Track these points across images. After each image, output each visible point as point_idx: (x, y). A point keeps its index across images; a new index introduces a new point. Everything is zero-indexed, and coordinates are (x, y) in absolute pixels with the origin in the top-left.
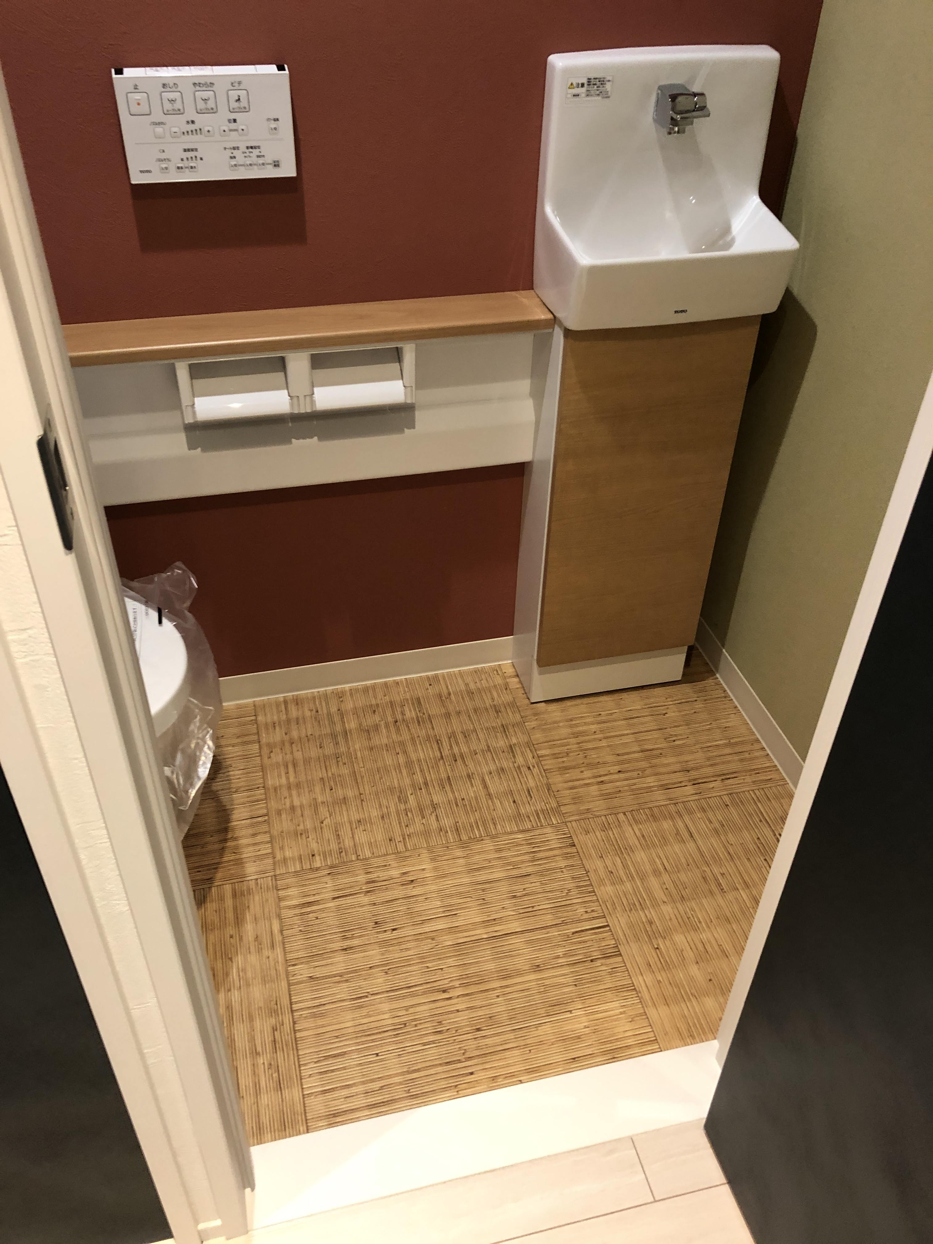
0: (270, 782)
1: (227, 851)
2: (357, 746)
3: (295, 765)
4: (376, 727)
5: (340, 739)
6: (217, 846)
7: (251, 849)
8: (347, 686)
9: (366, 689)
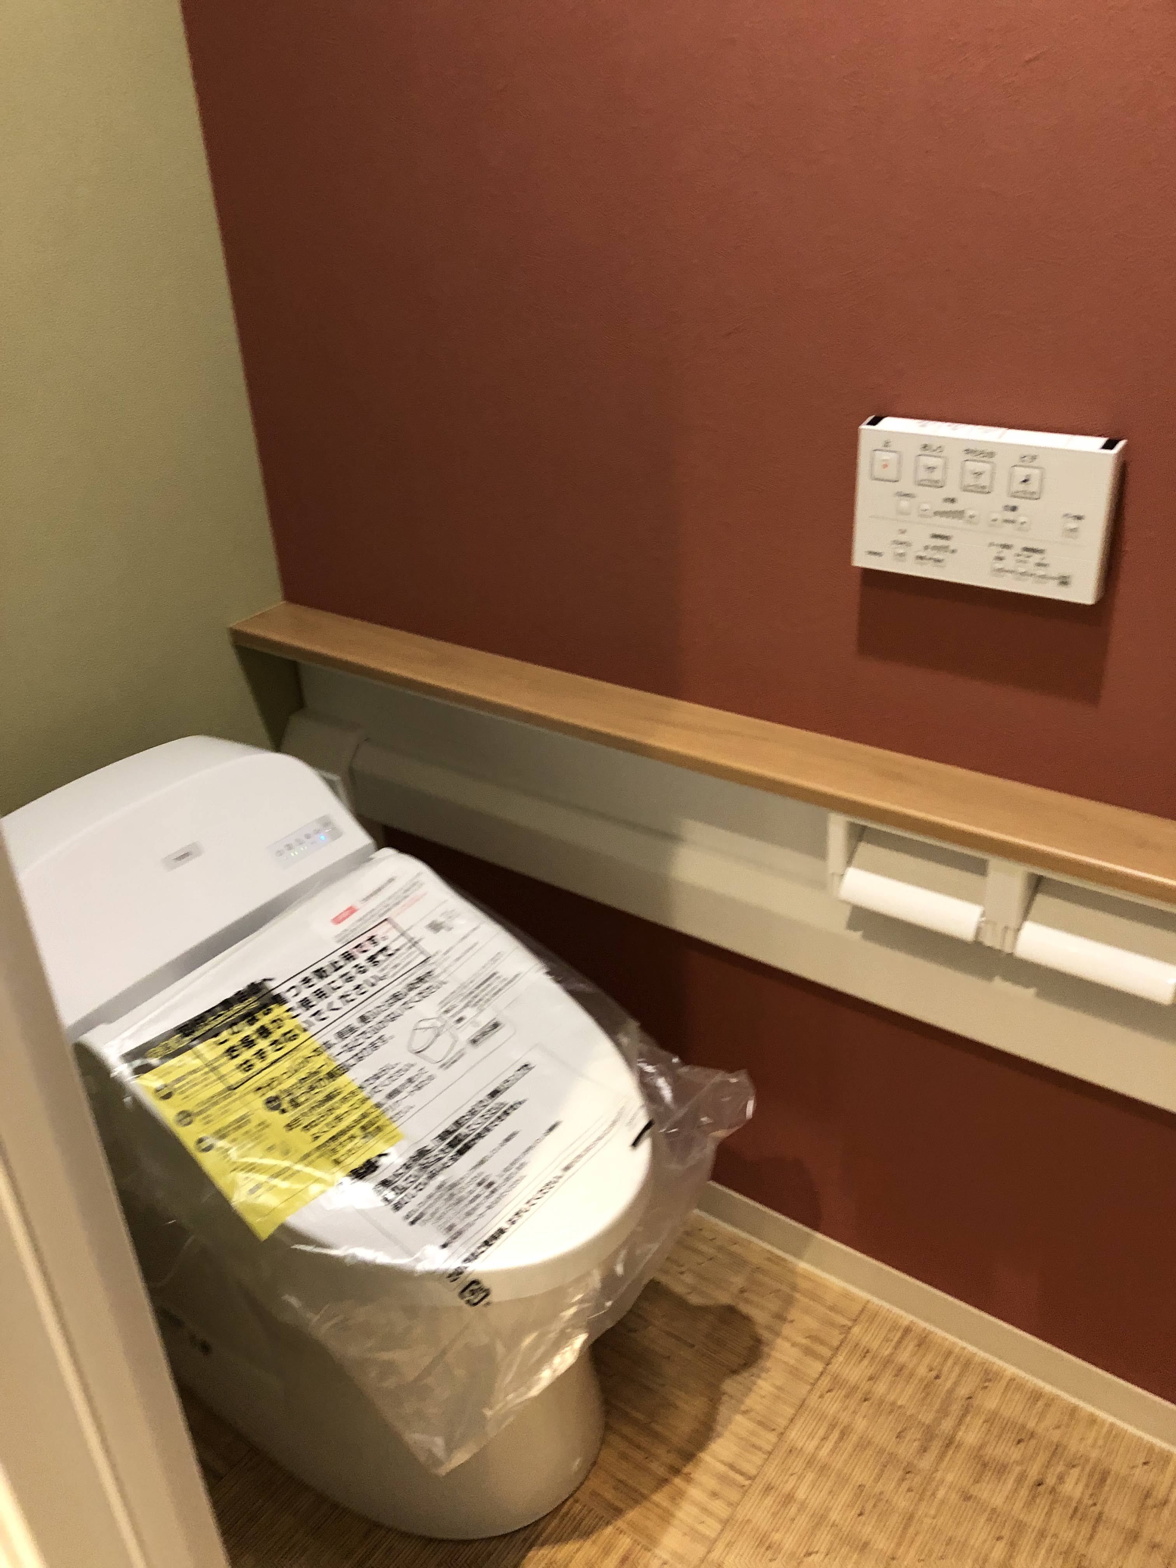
0: (793, 1434)
1: (667, 1489)
2: (950, 1477)
3: (843, 1435)
4: (1002, 1469)
5: (936, 1447)
6: (661, 1471)
7: (695, 1511)
8: (1011, 1370)
9: (1036, 1396)
